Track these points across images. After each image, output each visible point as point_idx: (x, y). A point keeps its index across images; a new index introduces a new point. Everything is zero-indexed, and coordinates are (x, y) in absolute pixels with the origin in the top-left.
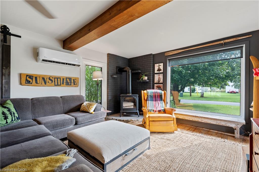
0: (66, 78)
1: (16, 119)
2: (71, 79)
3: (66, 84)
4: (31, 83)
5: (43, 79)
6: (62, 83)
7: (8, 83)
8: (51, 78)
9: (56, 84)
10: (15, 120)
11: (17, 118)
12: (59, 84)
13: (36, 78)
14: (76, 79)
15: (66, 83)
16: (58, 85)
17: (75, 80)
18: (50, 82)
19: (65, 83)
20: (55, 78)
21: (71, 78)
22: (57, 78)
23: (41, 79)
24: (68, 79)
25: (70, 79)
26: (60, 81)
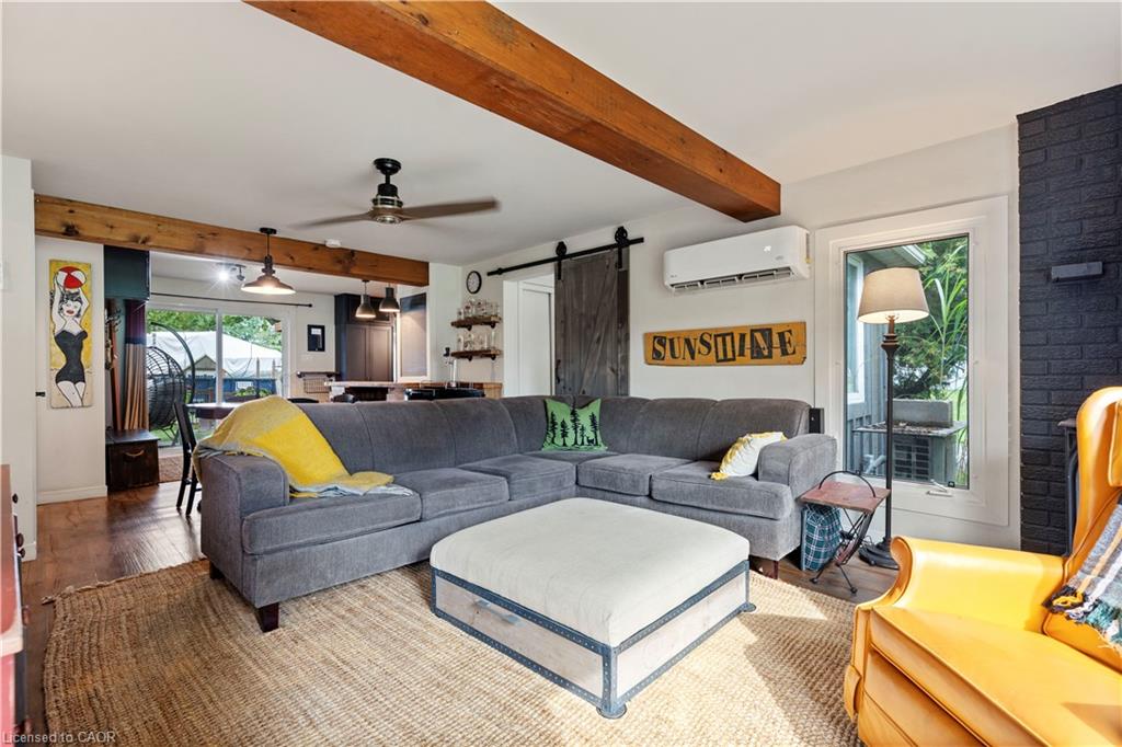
0: (752, 331)
1: (586, 442)
2: (771, 334)
3: (752, 353)
4: (663, 359)
5: (688, 341)
6: (737, 353)
7: (626, 360)
8: (706, 338)
9: (721, 356)
10: (583, 443)
11: (589, 441)
12: (730, 355)
13: (672, 341)
14: (790, 331)
15: (752, 348)
16: (726, 360)
17: (787, 335)
18: (704, 349)
19: (748, 352)
20: (716, 336)
21: (770, 330)
22: (724, 336)
23: (682, 341)
24: (758, 336)
25: (766, 332)
26: (733, 347)
